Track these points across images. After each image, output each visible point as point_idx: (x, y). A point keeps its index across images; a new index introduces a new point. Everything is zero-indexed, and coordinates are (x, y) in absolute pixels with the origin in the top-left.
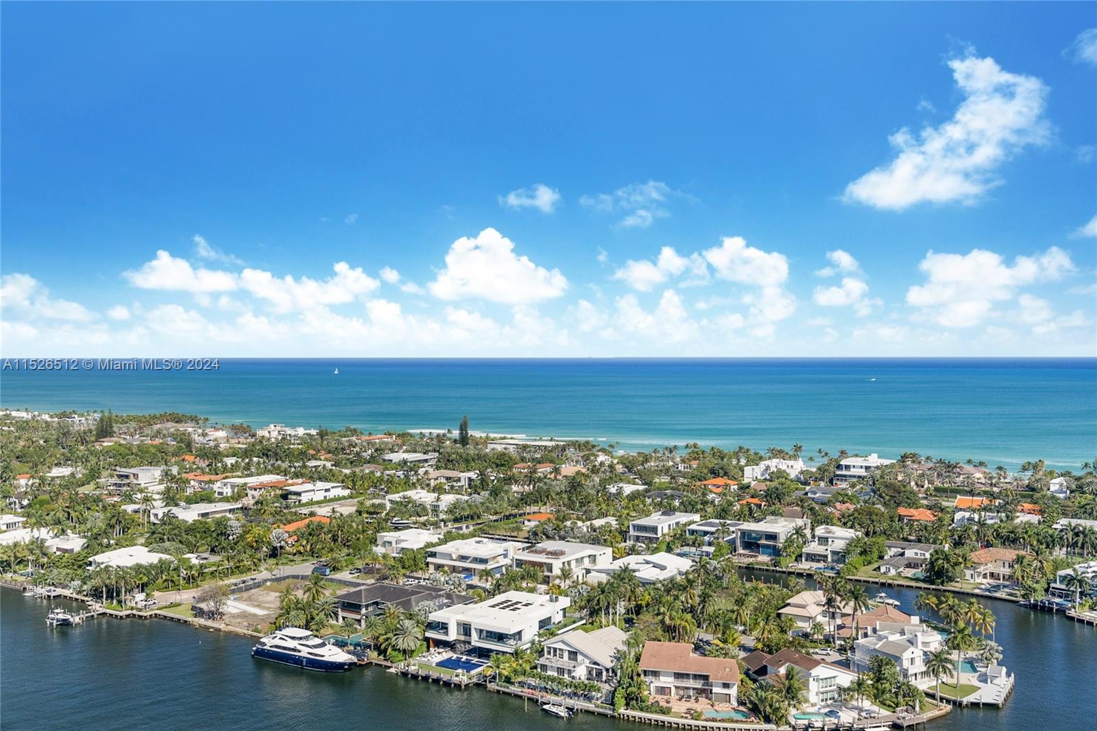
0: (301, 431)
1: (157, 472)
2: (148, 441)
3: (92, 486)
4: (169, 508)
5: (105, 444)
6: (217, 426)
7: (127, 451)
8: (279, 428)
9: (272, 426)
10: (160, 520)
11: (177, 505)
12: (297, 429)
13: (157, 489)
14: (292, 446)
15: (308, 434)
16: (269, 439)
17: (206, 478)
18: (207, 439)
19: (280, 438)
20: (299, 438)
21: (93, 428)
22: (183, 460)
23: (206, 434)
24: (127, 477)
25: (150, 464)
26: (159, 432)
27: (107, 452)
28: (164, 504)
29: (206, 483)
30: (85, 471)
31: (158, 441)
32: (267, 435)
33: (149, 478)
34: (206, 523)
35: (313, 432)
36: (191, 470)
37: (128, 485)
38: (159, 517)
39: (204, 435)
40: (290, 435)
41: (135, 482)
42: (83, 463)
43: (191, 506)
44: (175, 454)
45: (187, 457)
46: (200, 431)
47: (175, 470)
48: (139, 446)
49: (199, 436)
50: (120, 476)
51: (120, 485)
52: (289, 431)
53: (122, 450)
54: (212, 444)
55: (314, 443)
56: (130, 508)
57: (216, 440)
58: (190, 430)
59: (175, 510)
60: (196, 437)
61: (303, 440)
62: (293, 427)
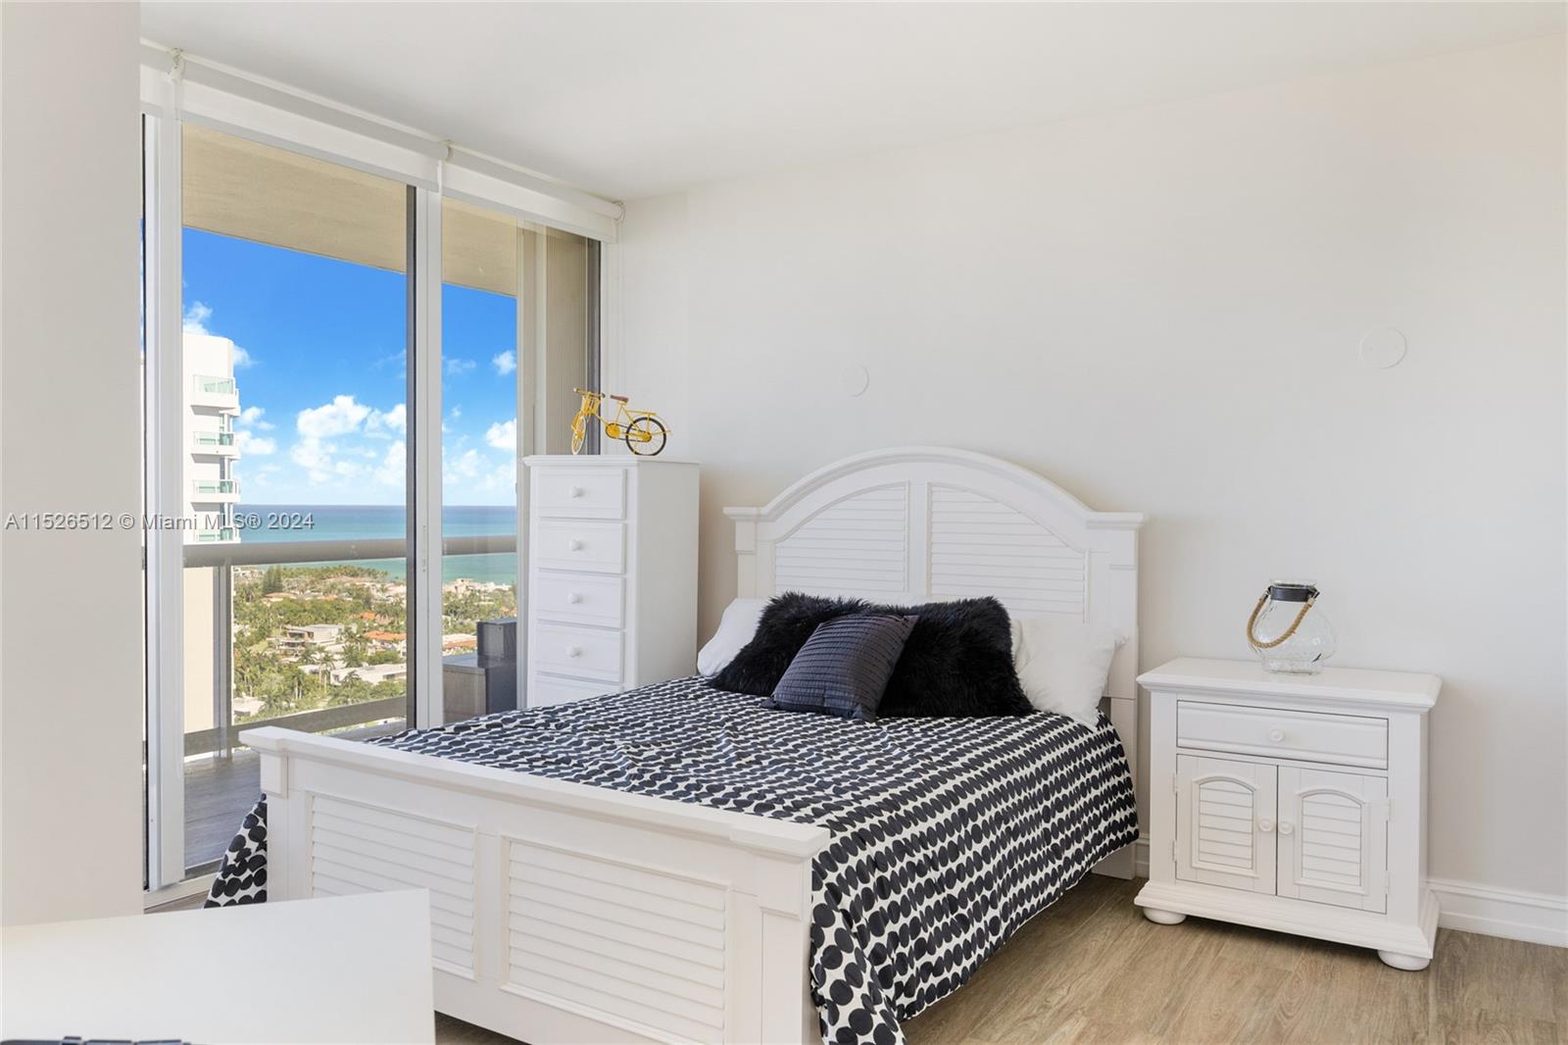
0: (491, 587)
1: (334, 630)
2: (321, 597)
3: (264, 644)
4: (352, 669)
5: (273, 600)
6: (397, 581)
7: (299, 608)
8: (466, 583)
9: (459, 580)
10: (342, 682)
11: (360, 666)
12: (488, 584)
13: (335, 648)
14: (483, 603)
15: (499, 590)
16: (456, 596)
17: (390, 637)
18: (387, 595)
19: (468, 593)
20: (490, 594)
21: (259, 582)
22: (362, 617)
23: (387, 590)
24: (301, 635)
25: (326, 621)
26: (333, 586)
27: (278, 609)
28: (346, 664)
29: (390, 642)
30: (254, 630)
31: (333, 597)
32: (454, 590)
33: (326, 637)
34: (393, 685)
35: (505, 587)
36: (371, 628)
37: (303, 644)
38: (341, 679)
39: (384, 590)
40: (479, 591)
41: (311, 641)
42: (251, 621)
43: (376, 666)
44: (352, 612)
45: (366, 615)
46: (379, 586)
47: (354, 628)
48: (312, 602)
49: (378, 591)
50: (293, 635)
51: (293, 645)
52: (478, 586)
53: (294, 605)
54: (392, 600)
55: (506, 599)
56: (307, 669)
57: (397, 595)
58: (368, 584)
59: (359, 671)
60: (374, 592)
61: (493, 596)
62: (483, 582)
